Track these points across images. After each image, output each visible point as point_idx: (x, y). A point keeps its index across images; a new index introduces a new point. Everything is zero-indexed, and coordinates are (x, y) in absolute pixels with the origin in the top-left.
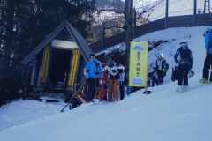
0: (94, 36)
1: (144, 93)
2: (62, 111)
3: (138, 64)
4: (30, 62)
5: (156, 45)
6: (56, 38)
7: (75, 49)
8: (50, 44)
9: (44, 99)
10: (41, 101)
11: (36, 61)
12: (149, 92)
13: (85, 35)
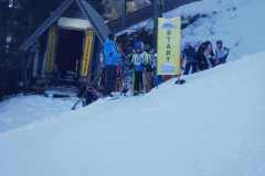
0: (113, 10)
1: (176, 83)
2: (73, 109)
3: (169, 46)
4: (30, 47)
5: (193, 20)
6: (63, 15)
7: (88, 29)
8: (56, 22)
9: (51, 93)
10: (46, 96)
11: (38, 45)
12: (182, 82)
13: (101, 10)
